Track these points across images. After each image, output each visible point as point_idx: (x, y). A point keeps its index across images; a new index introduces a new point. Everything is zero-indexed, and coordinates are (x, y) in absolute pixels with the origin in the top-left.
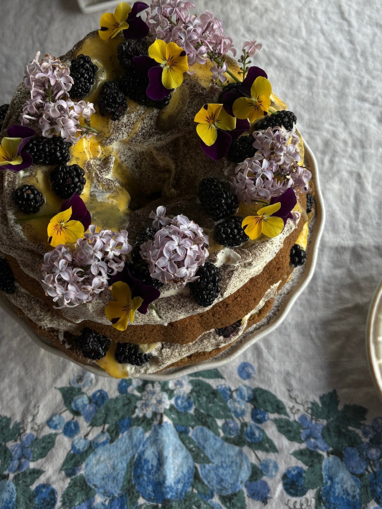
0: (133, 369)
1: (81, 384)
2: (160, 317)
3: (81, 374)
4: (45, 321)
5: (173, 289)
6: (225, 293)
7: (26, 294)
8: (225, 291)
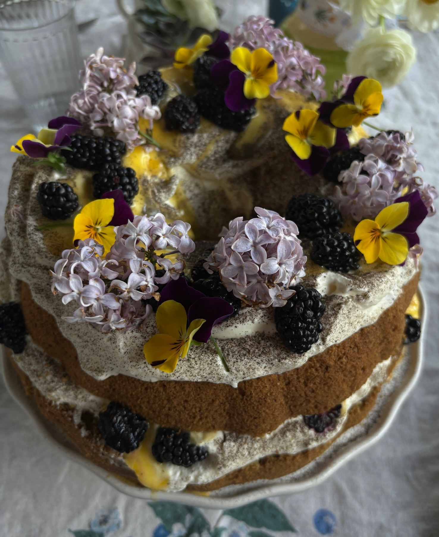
0: (178, 474)
1: (105, 527)
2: (228, 369)
3: (106, 513)
4: (58, 391)
5: (250, 322)
6: (328, 338)
7: (38, 351)
8: (328, 334)
